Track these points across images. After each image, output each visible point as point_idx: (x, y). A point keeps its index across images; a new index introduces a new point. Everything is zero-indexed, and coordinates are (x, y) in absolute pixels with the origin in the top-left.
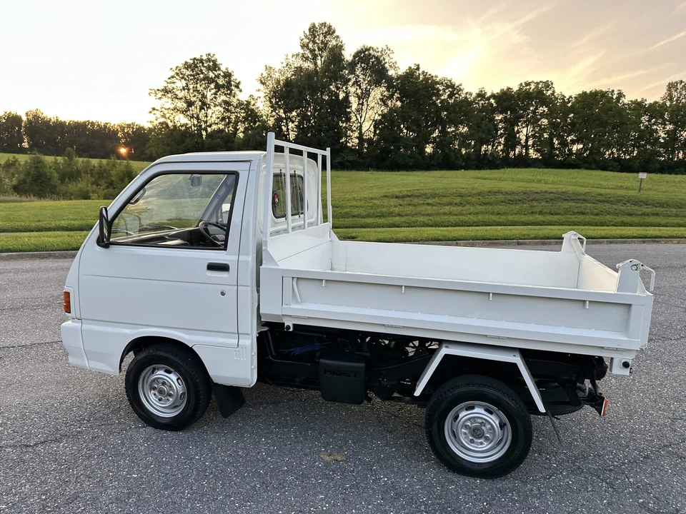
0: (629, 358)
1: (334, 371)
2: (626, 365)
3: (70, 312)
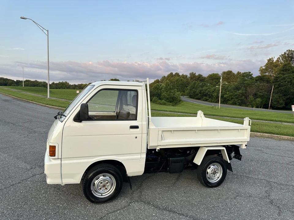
0: (246, 143)
1: (175, 162)
2: (246, 145)
3: (55, 156)
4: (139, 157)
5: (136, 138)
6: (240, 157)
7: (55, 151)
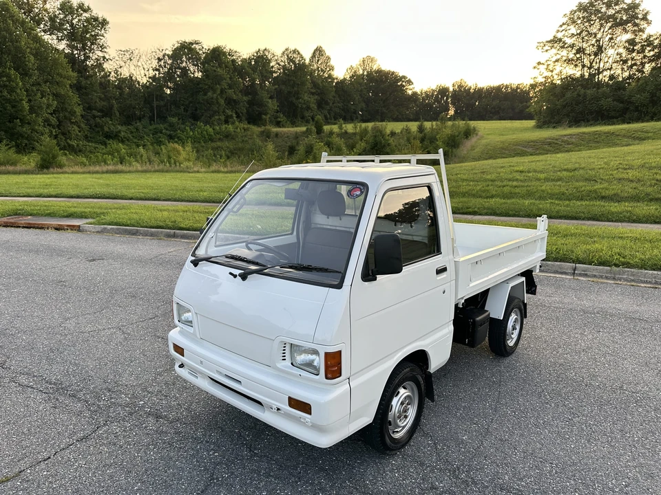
0: (540, 263)
1: (481, 324)
3: (340, 376)
4: (447, 330)
5: (444, 292)
6: (534, 289)
7: (340, 363)
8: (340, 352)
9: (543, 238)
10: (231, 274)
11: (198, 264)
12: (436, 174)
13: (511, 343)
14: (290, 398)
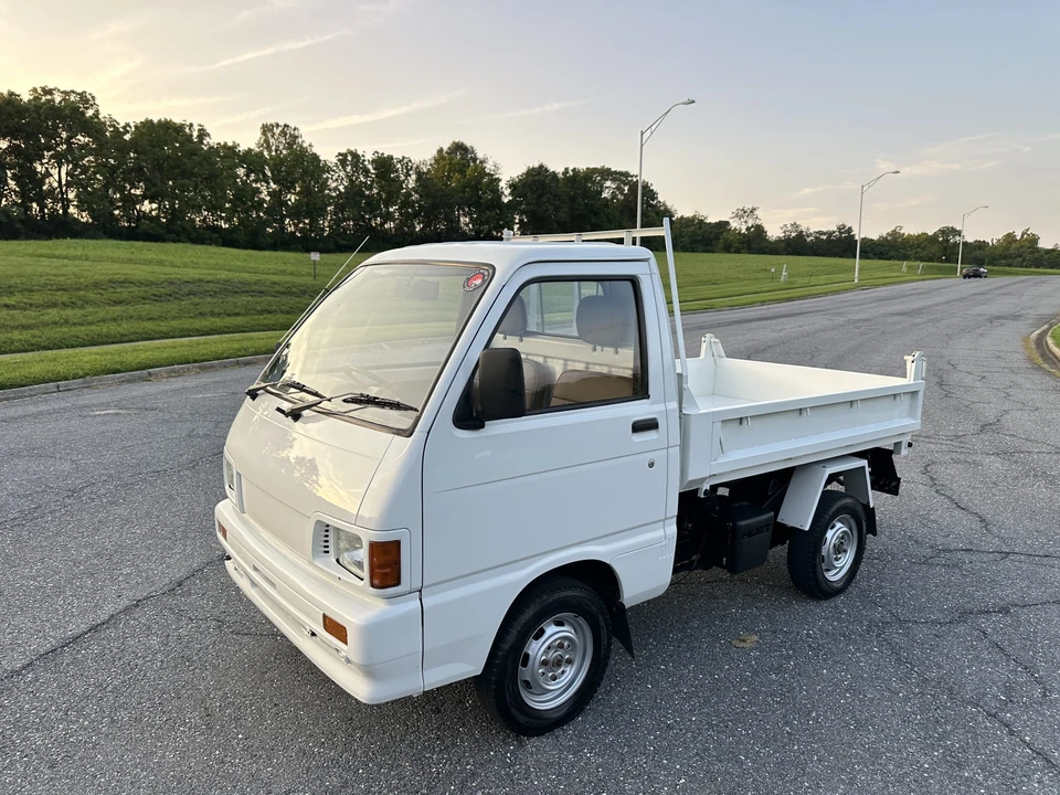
0: (909, 438)
1: (751, 532)
3: (397, 582)
4: (660, 533)
5: (651, 465)
6: (894, 484)
7: (398, 563)
8: (398, 543)
9: (914, 394)
10: (279, 410)
11: (257, 395)
12: (653, 261)
13: (834, 576)
14: (325, 616)
